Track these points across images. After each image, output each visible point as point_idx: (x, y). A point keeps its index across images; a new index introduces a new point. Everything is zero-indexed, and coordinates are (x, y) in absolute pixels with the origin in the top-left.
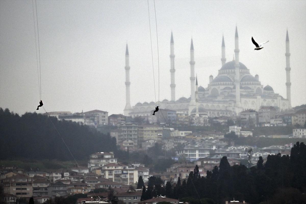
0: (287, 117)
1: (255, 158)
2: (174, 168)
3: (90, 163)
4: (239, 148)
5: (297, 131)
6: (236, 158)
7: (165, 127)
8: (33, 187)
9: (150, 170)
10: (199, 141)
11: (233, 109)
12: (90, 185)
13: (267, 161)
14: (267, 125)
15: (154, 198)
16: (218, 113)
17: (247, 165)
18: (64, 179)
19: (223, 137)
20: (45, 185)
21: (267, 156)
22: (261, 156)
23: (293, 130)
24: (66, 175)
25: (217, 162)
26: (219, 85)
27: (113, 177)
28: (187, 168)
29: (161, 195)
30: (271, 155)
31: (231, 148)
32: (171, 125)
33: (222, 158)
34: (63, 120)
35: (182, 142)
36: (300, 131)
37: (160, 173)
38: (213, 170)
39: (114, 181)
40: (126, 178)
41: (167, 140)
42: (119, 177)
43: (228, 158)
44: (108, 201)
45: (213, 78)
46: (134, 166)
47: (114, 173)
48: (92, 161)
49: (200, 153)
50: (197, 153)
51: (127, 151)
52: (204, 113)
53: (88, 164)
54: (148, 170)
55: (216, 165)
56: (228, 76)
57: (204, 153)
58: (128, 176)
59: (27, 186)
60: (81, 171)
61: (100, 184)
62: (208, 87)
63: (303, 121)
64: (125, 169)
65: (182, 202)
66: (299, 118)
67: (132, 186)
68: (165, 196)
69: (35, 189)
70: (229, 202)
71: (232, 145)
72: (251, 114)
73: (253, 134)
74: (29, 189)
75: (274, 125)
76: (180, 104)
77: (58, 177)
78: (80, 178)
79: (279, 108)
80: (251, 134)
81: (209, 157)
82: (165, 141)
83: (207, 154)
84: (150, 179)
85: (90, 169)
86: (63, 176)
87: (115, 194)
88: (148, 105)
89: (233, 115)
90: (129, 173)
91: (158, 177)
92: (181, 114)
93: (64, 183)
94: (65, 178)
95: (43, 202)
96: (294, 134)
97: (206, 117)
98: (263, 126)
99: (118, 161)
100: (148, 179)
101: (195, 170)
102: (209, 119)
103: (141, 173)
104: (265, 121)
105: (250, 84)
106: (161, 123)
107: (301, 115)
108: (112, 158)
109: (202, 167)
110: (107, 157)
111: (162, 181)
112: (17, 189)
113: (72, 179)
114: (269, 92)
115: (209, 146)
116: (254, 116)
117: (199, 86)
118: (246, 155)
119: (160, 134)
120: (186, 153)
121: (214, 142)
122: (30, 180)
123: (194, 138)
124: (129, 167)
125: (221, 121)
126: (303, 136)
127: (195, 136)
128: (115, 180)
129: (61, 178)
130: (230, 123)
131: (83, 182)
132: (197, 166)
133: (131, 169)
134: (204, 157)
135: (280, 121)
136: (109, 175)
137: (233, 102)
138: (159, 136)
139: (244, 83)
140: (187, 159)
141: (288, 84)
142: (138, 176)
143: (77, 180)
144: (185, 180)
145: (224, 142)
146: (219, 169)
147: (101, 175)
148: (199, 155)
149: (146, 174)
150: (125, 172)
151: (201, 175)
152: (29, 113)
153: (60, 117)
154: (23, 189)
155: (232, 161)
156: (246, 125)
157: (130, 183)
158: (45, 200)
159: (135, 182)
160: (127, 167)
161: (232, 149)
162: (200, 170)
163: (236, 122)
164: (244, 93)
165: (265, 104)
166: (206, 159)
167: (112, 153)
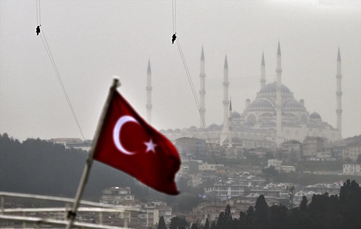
0: (337, 150)
1: (297, 198)
2: (202, 208)
3: (102, 200)
4: (279, 185)
5: (347, 167)
6: (275, 197)
7: (192, 159)
10: (232, 176)
11: (273, 139)
13: (311, 201)
14: (313, 159)
16: (255, 144)
17: (288, 205)
19: (260, 172)
21: (312, 196)
22: (305, 195)
23: (344, 165)
25: (252, 201)
26: (256, 110)
27: (129, 216)
28: (217, 208)
30: (316, 194)
31: (270, 186)
32: (199, 157)
33: (258, 196)
34: (72, 148)
35: (212, 177)
36: (352, 166)
37: (185, 213)
38: (248, 211)
40: (144, 218)
41: (194, 175)
42: (136, 217)
43: (266, 197)
45: (250, 102)
46: (155, 204)
48: (105, 197)
49: (233, 191)
50: (229, 190)
52: (238, 143)
54: (171, 209)
55: (251, 205)
56: (268, 100)
57: (237, 191)
58: (147, 216)
62: (244, 113)
63: (355, 155)
64: (143, 208)
66: (351, 151)
67: (151, 228)
71: (270, 182)
72: (294, 146)
73: (296, 170)
75: (321, 159)
76: (211, 132)
78: (90, 217)
79: (328, 139)
80: (294, 170)
81: (243, 196)
82: (192, 175)
83: (241, 192)
84: (173, 220)
88: (172, 132)
89: (273, 146)
90: (148, 213)
91: (182, 218)
92: (211, 144)
96: (344, 171)
97: (241, 148)
98: (308, 160)
99: (135, 198)
100: (171, 220)
101: (226, 210)
102: (244, 151)
103: (162, 213)
104: (310, 154)
105: (294, 110)
106: (187, 155)
107: (354, 148)
108: (128, 194)
109: (234, 207)
110: (122, 192)
111: (187, 222)
113: (81, 218)
114: (315, 120)
115: (244, 182)
116: (297, 148)
117: (233, 111)
118: (287, 194)
119: (186, 167)
120: (216, 189)
121: (249, 177)
123: (226, 172)
124: (149, 205)
125: (258, 153)
126: (356, 172)
127: (228, 171)
128: (131, 220)
130: (269, 155)
132: (228, 205)
133: (150, 207)
134: (237, 196)
135: (328, 154)
137: (273, 131)
138: (184, 170)
139: (287, 108)
140: (217, 197)
141: (339, 112)
142: (159, 216)
143: (86, 220)
144: (214, 222)
145: (262, 178)
146: (255, 209)
147: (116, 214)
148: (232, 193)
149: (169, 213)
150: (143, 211)
152: (31, 139)
153: (67, 145)
155: (270, 201)
156: (288, 159)
157: (149, 224)
159: (155, 224)
160: (146, 205)
161: (271, 186)
162: (233, 211)
163: (276, 154)
164: (286, 121)
165: (311, 135)
166: (240, 198)
167: (129, 188)
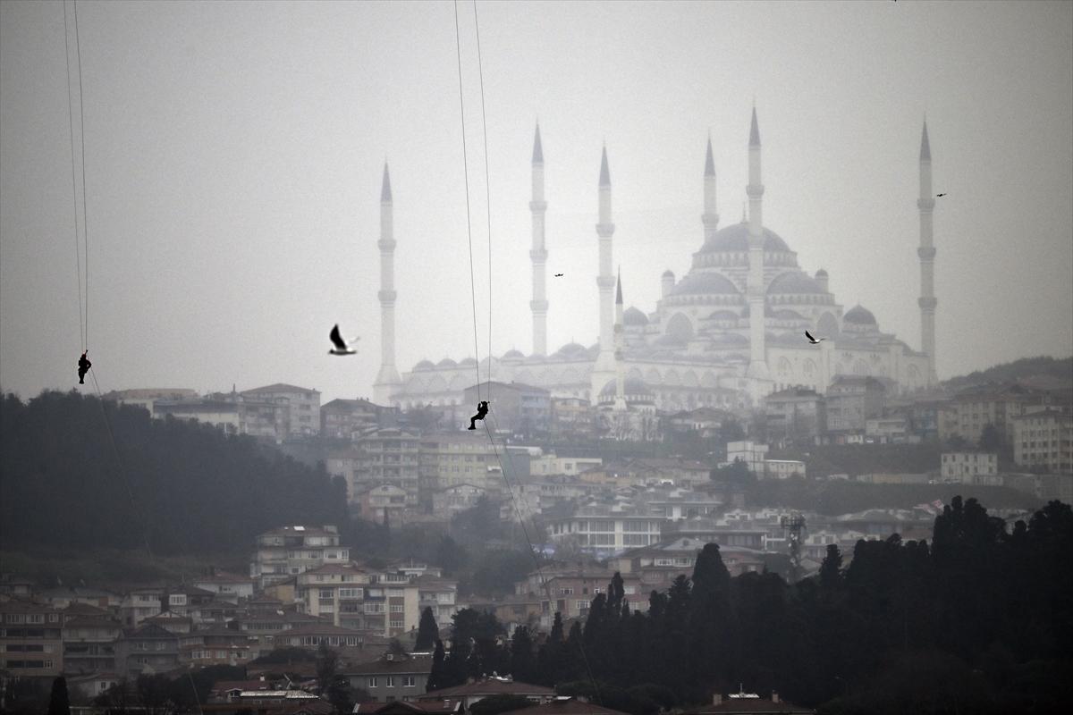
0: (923, 414)
1: (812, 549)
2: (540, 581)
3: (256, 562)
4: (760, 515)
5: (954, 459)
6: (749, 550)
7: (510, 445)
8: (65, 644)
9: (458, 586)
10: (626, 491)
11: (742, 384)
12: (256, 638)
13: (852, 559)
14: (854, 439)
15: (471, 681)
16: (691, 399)
17: (787, 572)
18: (168, 615)
19: (705, 477)
20: (104, 637)
21: (855, 545)
22: (834, 543)
23: (942, 456)
24: (176, 604)
25: (685, 561)
26: (693, 302)
27: (334, 609)
28: (585, 582)
29: (495, 673)
30: (866, 539)
31: (734, 517)
32: (531, 437)
33: (702, 548)
34: (169, 416)
35: (570, 493)
36: (967, 459)
37: (494, 599)
38: (671, 590)
39: (336, 622)
40: (377, 614)
41: (519, 488)
42: (356, 609)
43: (722, 549)
44: (317, 692)
45: (674, 280)
46: (407, 573)
47: (337, 596)
48: (266, 556)
49: (630, 533)
50: (619, 530)
51: (381, 522)
52: (642, 397)
53: (253, 564)
54: (455, 588)
55: (681, 573)
56: (725, 274)
57: (642, 533)
58: (386, 608)
59: (44, 638)
60: (226, 590)
61: (289, 635)
62: (657, 312)
63: (974, 425)
64: (374, 584)
65: (567, 698)
66: (963, 415)
67: (397, 641)
68: (510, 675)
69: (70, 648)
70: (725, 697)
71: (735, 507)
72: (801, 402)
73: (808, 469)
74: (51, 649)
75: (877, 439)
76: (565, 367)
77: (148, 608)
78: (224, 612)
79: (895, 383)
80: (802, 470)
81: (658, 547)
82: (512, 490)
83: (651, 536)
84: (461, 618)
85: (256, 584)
86: (165, 607)
87: (340, 667)
88: (456, 369)
89: (741, 405)
90: (388, 599)
91: (485, 612)
92: (565, 401)
93: (170, 629)
94: (171, 613)
95: (96, 694)
96: (945, 471)
97: (651, 411)
98: (842, 441)
99: (351, 558)
100: (454, 617)
101: (610, 587)
102: (659, 419)
103: (428, 597)
104: (846, 425)
105: (800, 302)
106: (498, 431)
107: (971, 406)
109: (634, 578)
110: (315, 541)
111: (500, 624)
112: (10, 648)
113: (197, 616)
114: (861, 327)
115: (660, 508)
116: (809, 407)
117: (626, 306)
118: (784, 540)
119: (494, 468)
120: (581, 530)
121: (675, 494)
122: (55, 619)
123: (608, 480)
124: (390, 576)
125: (700, 426)
126: (977, 476)
127: (613, 476)
128: (341, 620)
129: (159, 611)
130: (731, 431)
131: (234, 625)
132: (617, 574)
133: (394, 582)
134: (642, 546)
135: (900, 425)
136: (322, 602)
137: (740, 361)
138: (489, 475)
139: (778, 297)
140: (584, 552)
141: (928, 304)
142: (420, 607)
143: (213, 620)
144: (576, 622)
145: (710, 495)
146: (691, 584)
147: (296, 604)
148: (626, 539)
149: (445, 599)
150: (374, 593)
151: (633, 607)
152: (53, 393)
153: (157, 407)
154: (30, 648)
155: (736, 559)
156: (784, 439)
157: (392, 631)
158: (103, 685)
159: (408, 628)
160: (383, 577)
161: (738, 518)
162: (629, 590)
163: (749, 427)
164: (778, 333)
165: (849, 370)
166: (650, 552)
167: (332, 529)
